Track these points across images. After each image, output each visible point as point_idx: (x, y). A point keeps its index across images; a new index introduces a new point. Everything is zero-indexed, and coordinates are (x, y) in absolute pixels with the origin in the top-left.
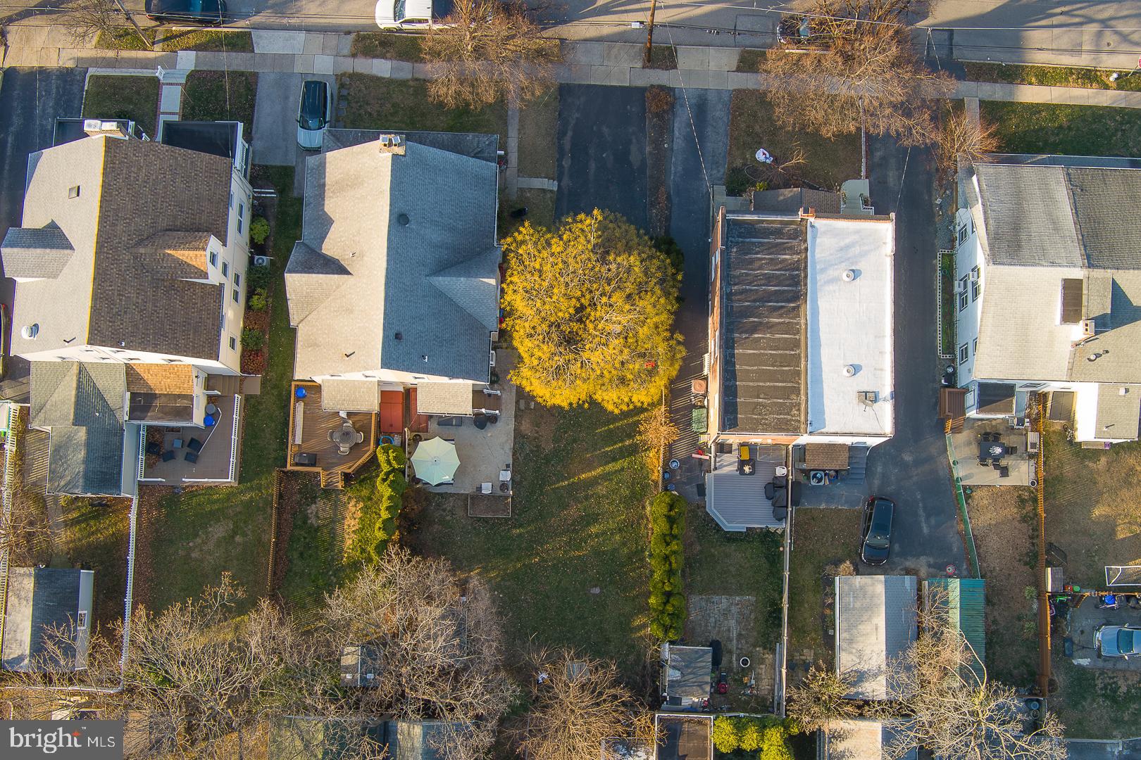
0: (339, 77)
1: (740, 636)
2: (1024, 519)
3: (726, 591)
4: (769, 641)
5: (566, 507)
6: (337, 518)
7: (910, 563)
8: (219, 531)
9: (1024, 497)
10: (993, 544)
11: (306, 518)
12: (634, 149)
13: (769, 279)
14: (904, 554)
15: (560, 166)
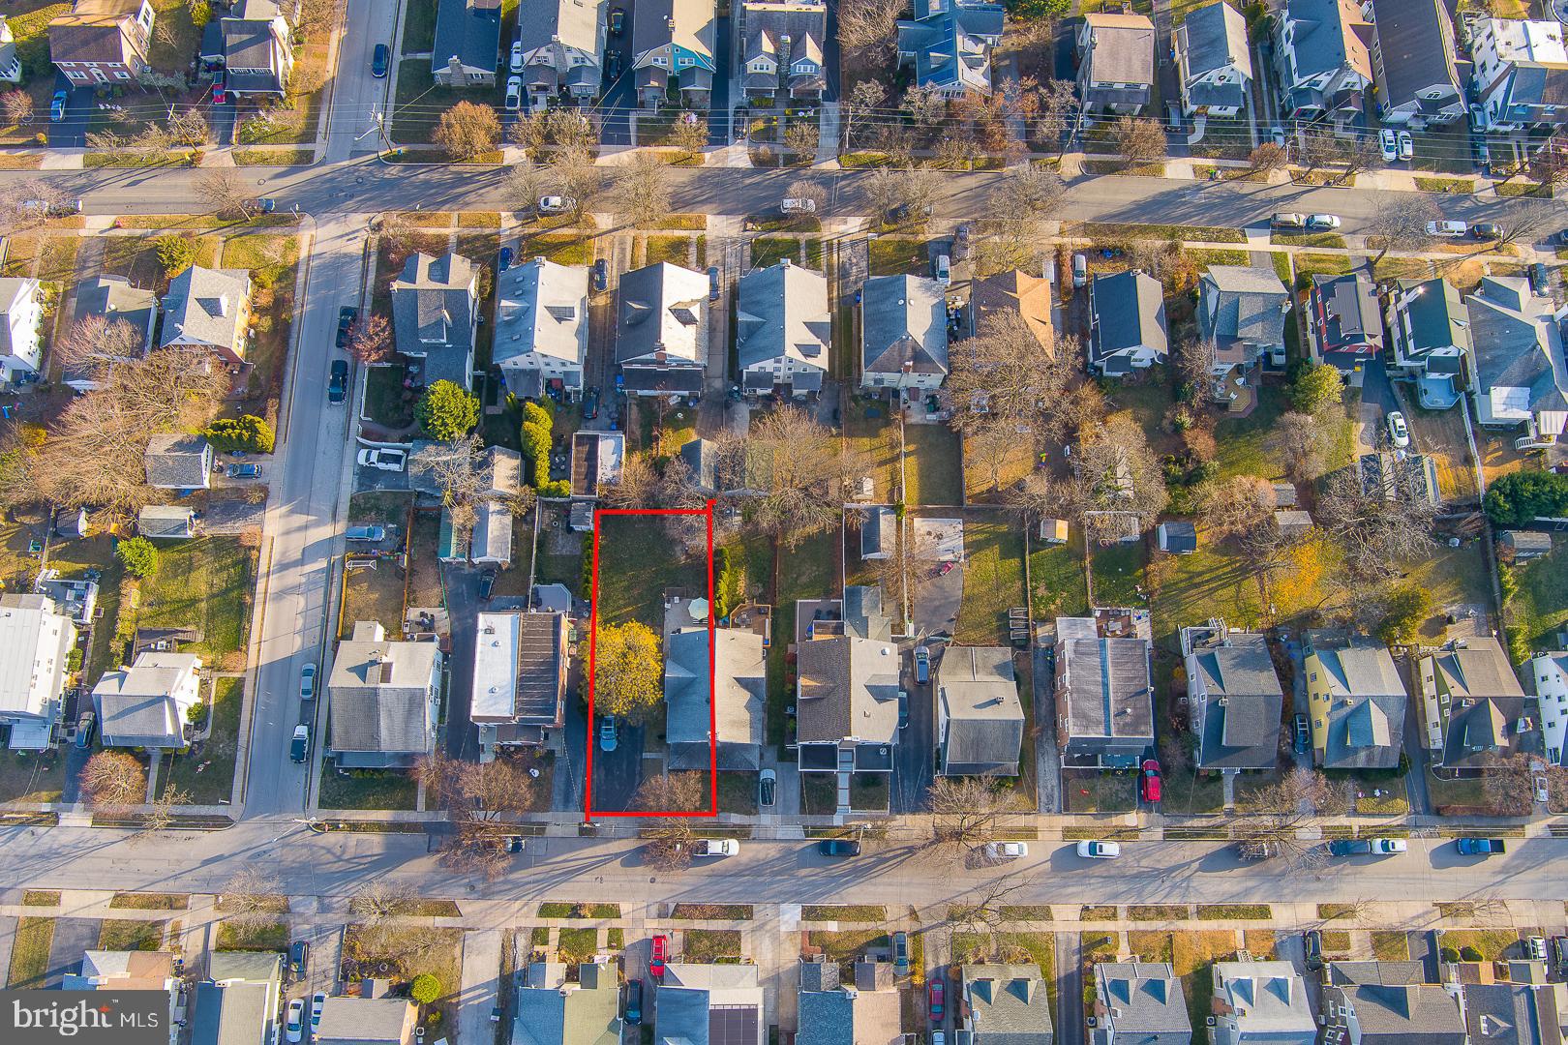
0: (757, 813)
1: (557, 536)
2: (414, 591)
3: (563, 557)
4: (543, 534)
5: (639, 594)
6: (748, 586)
7: (473, 570)
8: (804, 579)
9: (414, 602)
10: (431, 580)
11: (764, 586)
12: (603, 776)
13: (534, 687)
14: (475, 574)
15: (641, 766)
